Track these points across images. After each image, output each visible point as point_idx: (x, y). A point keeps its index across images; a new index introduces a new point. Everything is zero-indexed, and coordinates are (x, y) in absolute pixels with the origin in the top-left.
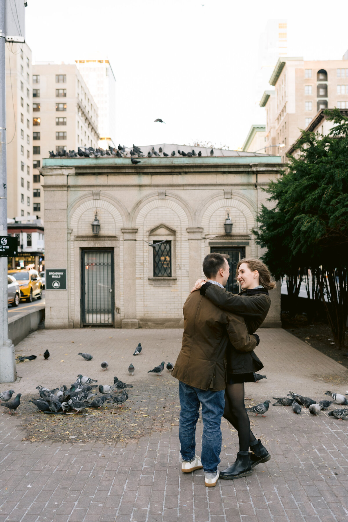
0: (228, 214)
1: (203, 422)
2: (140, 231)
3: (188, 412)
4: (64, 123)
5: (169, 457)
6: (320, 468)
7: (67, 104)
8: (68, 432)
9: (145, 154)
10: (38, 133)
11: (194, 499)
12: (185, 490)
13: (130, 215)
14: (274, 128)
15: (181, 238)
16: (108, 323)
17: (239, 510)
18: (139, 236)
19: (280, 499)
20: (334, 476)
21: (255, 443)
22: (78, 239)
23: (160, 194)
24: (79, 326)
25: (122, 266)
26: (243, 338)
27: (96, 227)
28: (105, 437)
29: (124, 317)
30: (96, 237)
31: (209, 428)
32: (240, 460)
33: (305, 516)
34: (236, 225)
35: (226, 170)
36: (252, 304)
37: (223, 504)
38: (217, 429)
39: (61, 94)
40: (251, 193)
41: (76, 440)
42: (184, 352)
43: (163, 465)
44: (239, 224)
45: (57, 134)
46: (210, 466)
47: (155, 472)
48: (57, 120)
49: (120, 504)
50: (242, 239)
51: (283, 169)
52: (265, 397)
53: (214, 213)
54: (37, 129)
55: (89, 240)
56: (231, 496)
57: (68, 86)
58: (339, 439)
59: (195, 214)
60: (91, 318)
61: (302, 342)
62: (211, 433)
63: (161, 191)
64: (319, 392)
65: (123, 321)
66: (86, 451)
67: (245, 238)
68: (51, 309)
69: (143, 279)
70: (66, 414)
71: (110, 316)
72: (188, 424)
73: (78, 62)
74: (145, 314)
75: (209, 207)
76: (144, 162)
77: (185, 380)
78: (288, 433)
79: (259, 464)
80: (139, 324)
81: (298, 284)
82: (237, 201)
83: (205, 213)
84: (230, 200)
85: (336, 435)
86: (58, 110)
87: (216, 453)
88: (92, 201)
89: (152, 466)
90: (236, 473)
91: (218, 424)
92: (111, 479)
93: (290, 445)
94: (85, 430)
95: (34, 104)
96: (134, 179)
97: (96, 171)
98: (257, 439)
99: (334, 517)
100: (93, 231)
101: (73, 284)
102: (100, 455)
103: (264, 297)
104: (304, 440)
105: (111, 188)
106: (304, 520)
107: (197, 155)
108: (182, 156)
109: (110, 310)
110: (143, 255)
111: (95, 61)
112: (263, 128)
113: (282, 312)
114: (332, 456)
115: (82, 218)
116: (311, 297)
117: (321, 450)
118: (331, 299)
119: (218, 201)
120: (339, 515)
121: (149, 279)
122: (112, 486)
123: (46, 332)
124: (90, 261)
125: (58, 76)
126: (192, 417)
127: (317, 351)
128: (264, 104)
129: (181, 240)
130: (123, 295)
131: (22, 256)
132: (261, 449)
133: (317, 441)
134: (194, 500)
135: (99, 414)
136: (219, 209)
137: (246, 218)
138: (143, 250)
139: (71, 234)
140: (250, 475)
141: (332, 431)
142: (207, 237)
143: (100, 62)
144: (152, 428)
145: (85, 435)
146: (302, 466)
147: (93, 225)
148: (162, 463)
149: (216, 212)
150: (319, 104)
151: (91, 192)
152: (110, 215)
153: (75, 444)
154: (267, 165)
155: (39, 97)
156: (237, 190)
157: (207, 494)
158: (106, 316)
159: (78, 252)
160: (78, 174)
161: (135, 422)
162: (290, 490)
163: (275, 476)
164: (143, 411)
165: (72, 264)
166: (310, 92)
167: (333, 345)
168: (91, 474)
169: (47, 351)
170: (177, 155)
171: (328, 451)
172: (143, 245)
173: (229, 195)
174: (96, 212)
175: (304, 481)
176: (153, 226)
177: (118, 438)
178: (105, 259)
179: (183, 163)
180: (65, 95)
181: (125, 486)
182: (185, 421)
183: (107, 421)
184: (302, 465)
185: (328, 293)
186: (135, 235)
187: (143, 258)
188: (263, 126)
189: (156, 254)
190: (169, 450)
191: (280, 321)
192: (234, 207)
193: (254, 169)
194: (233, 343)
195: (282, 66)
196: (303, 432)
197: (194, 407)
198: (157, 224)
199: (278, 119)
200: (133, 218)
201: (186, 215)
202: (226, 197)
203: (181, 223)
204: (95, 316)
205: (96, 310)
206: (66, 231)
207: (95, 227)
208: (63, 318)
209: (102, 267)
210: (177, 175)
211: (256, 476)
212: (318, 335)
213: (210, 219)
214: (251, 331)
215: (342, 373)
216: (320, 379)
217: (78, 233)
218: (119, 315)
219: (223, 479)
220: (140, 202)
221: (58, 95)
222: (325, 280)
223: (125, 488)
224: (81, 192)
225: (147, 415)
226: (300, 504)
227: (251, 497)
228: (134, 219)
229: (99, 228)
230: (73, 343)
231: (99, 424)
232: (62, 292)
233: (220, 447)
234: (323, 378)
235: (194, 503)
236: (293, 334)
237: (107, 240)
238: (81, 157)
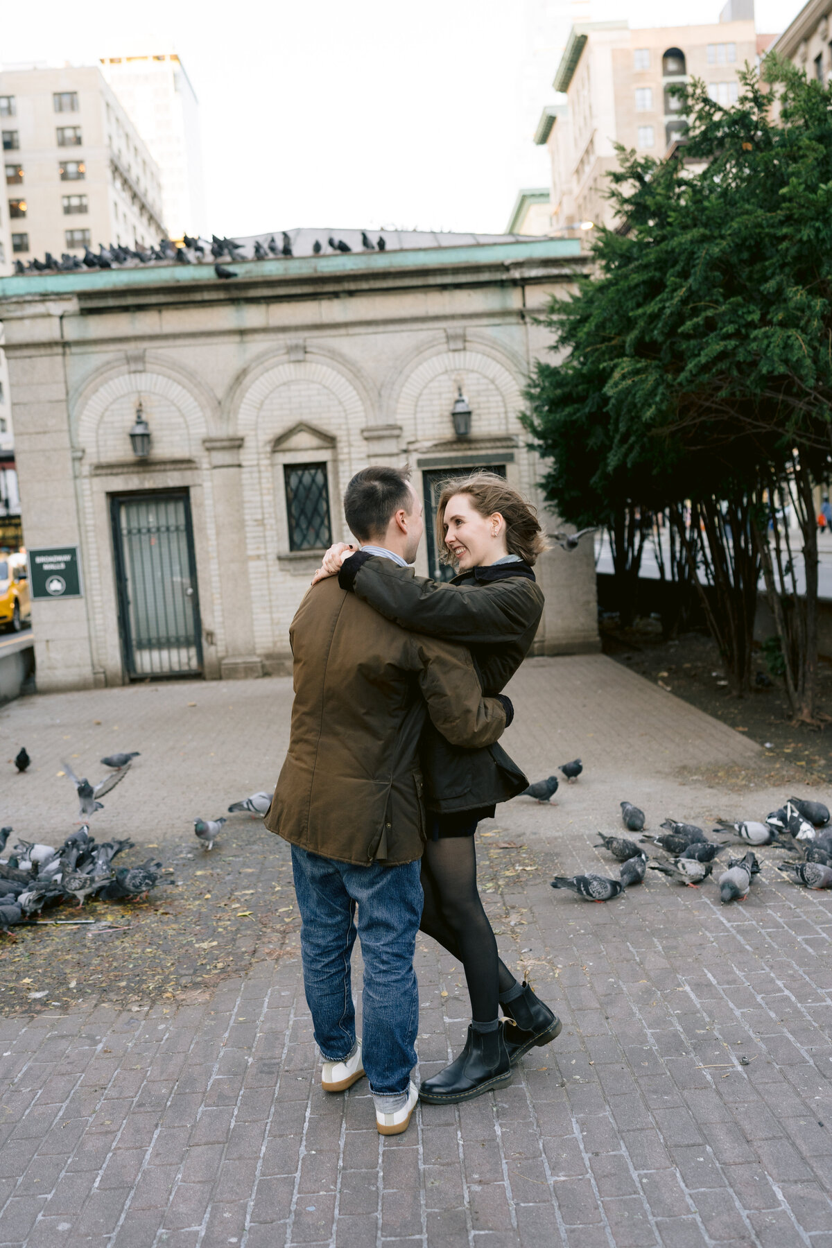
0: (460, 389)
1: (363, 955)
2: (249, 443)
3: (325, 926)
4: (82, 209)
5: (287, 1041)
6: (700, 1045)
7: (87, 163)
8: (27, 980)
9: (248, 252)
10: (22, 236)
11: (339, 1180)
12: (320, 1151)
13: (222, 407)
14: (570, 192)
15: (349, 453)
16: (190, 670)
17: (468, 1212)
18: (247, 456)
19: (587, 1163)
20: (740, 1068)
21: (515, 994)
22: (99, 472)
23: (291, 349)
24: (119, 681)
25: (211, 531)
26: (468, 711)
27: (141, 439)
28: (124, 988)
29: (227, 651)
30: (144, 464)
31: (380, 972)
32: (477, 1046)
33: (659, 1219)
34: (479, 415)
35: (448, 279)
36: (493, 607)
37: (422, 1192)
38: (403, 972)
39: (70, 139)
40: (511, 334)
41: (44, 1003)
42: (297, 759)
43: (268, 1068)
44: (486, 411)
45: (69, 235)
46: (388, 1077)
47: (242, 1093)
48: (65, 202)
49: (123, 1216)
50: (497, 448)
51: (586, 271)
52: (556, 838)
53: (425, 387)
54: (20, 225)
55: (128, 473)
56: (448, 1164)
57: (85, 118)
58: (748, 947)
59: (380, 395)
60: (147, 661)
61: (650, 684)
62: (385, 985)
63: (294, 342)
64: (693, 814)
65: (225, 661)
66: (63, 1037)
67: (504, 444)
68: (47, 647)
69: (266, 559)
70: (36, 924)
71: (193, 651)
72: (326, 960)
73: (107, 62)
74: (275, 643)
75: (413, 375)
76: (247, 272)
77: (303, 840)
78: (614, 939)
79: (530, 1052)
80: (263, 666)
81: (636, 546)
82: (480, 356)
83: (404, 389)
84: (462, 353)
85: (739, 937)
86: (64, 177)
87: (404, 1041)
88: (127, 377)
89: (237, 1071)
90: (464, 1083)
91: (405, 958)
92: (114, 1128)
93: (619, 978)
94: (77, 969)
95: (7, 166)
96: (225, 317)
97: (130, 301)
98: (520, 980)
99: (744, 1218)
100: (135, 449)
101: (98, 581)
102: (100, 1047)
103: (523, 585)
104: (656, 962)
105: (170, 342)
106: (657, 1234)
107: (377, 248)
108: (338, 252)
109: (192, 639)
110: (262, 502)
111: (145, 58)
112: (543, 196)
113: (606, 615)
114: (731, 1005)
115: (106, 419)
116: (668, 576)
117: (702, 987)
118: (714, 578)
119: (434, 359)
120: (757, 1209)
121: (280, 559)
122: (110, 1154)
123: (40, 701)
124: (134, 524)
125: (58, 95)
126: (336, 939)
127: (687, 705)
128: (544, 139)
129: (350, 459)
130: (219, 601)
131: (10, 525)
132: (533, 1010)
133: (690, 960)
134: (339, 1185)
135: (123, 917)
136: (436, 376)
137: (503, 396)
138: (261, 489)
139: (84, 461)
140: (505, 1084)
141: (728, 925)
142: (412, 447)
143: (158, 58)
144: (255, 952)
145: (73, 984)
146: (652, 1044)
147: (133, 436)
148: (267, 1062)
149: (431, 385)
150: (669, 129)
151: (122, 355)
152: (173, 408)
153: (38, 1017)
154: (547, 263)
155: (17, 148)
156: (478, 329)
157: (380, 1161)
158: (184, 652)
159: (102, 504)
160: (86, 312)
161: (214, 934)
162: (616, 1128)
163: (576, 1082)
164: (238, 901)
165: (91, 534)
166: (648, 103)
167: (724, 687)
168: (61, 1114)
169: (23, 752)
170: (326, 249)
171: (720, 988)
172: (260, 478)
173: (459, 342)
174: (138, 404)
175: (655, 1092)
176: (279, 430)
177: (160, 990)
178: (172, 515)
179: (341, 268)
180: (78, 141)
181: (150, 1150)
182: (316, 955)
183: (140, 939)
184: (652, 1040)
185: (706, 563)
186: (238, 454)
187: (262, 507)
188: (545, 192)
189: (291, 495)
190: (292, 1016)
191: (598, 639)
192: (472, 371)
193: (516, 274)
194: (441, 727)
195: (579, 45)
196: (655, 933)
197: (340, 913)
198: (289, 422)
199: (577, 171)
200: (229, 413)
201: (357, 397)
202: (452, 346)
203: (346, 418)
204: (155, 654)
205: (158, 639)
206: (69, 455)
207: (138, 440)
208: (79, 666)
209: (164, 536)
210: (329, 299)
211: (523, 1085)
212: (687, 665)
213: (417, 401)
214: (492, 690)
215: (750, 758)
216: (695, 777)
217: (99, 457)
218: (212, 649)
219: (431, 1104)
220: (244, 372)
221: (62, 143)
222: (700, 535)
223: (147, 1157)
224: (98, 357)
225: (247, 913)
226: (646, 1176)
227: (504, 1161)
228: (231, 415)
229: (150, 442)
230: (99, 724)
231: (116, 948)
232: (71, 603)
233: (413, 1023)
234: (703, 774)
235: (338, 1195)
236: (630, 666)
237: (170, 470)
238: (92, 269)
